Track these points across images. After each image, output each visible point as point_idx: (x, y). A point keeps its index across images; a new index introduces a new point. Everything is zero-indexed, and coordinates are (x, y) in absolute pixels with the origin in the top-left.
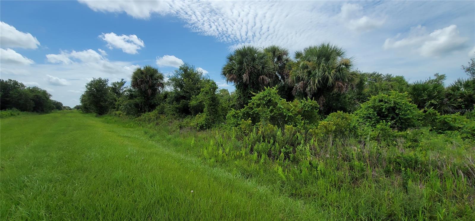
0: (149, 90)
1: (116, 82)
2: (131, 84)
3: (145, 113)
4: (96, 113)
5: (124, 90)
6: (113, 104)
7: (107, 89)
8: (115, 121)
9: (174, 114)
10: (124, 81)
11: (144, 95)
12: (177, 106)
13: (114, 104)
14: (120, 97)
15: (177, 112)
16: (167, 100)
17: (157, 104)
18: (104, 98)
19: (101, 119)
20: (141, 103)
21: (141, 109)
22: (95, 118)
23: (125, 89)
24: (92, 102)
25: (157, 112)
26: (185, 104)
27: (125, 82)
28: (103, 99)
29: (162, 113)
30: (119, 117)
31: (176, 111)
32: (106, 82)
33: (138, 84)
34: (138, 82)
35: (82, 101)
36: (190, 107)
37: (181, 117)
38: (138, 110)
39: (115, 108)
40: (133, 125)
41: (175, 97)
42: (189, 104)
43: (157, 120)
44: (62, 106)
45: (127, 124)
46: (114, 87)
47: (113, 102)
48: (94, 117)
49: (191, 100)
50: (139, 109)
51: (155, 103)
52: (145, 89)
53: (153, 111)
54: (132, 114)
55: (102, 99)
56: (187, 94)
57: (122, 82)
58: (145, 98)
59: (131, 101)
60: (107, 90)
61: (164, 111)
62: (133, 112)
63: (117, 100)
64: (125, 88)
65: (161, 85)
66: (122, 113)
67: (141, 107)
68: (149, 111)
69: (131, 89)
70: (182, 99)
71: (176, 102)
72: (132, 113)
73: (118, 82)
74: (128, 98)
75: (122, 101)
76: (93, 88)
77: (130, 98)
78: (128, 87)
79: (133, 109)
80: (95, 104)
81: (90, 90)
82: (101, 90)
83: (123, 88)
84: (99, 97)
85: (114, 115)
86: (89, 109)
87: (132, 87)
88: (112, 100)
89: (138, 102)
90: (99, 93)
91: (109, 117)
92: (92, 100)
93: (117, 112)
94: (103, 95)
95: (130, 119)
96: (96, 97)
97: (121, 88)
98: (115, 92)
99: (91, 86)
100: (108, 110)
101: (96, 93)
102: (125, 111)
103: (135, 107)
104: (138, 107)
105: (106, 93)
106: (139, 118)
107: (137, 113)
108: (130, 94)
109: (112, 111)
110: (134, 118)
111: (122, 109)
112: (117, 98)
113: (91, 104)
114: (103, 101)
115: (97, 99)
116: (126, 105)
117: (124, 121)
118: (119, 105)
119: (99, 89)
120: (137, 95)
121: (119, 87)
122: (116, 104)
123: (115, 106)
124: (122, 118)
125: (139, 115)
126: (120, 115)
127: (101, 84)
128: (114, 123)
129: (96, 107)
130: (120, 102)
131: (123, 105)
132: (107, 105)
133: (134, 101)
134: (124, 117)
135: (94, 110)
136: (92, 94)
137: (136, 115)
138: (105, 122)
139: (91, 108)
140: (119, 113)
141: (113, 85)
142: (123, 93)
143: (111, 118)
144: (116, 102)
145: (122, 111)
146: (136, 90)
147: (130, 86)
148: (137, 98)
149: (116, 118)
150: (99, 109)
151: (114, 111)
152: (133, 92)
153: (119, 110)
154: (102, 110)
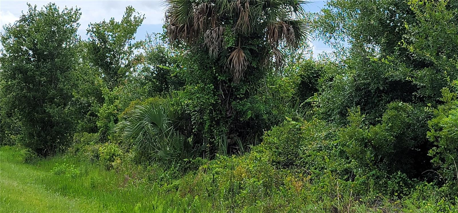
0: (234, 53)
1: (107, 21)
2: (165, 27)
3: (213, 158)
4: (27, 146)
5: (132, 57)
6: (90, 115)
7: (72, 53)
8: (94, 186)
9: (347, 171)
10: (137, 15)
11: (216, 78)
12: (369, 132)
13: (92, 115)
14: (116, 83)
15: (363, 164)
16: (316, 99)
17: (265, 117)
18: (60, 85)
19: (41, 174)
20: (201, 112)
21: (198, 140)
22: (24, 166)
23: (136, 52)
24: (17, 102)
25: (266, 157)
26: (409, 126)
27: (139, 22)
28: (53, 92)
29: (288, 164)
30: (108, 169)
31: (359, 157)
33: (191, 25)
34: (191, 20)
36: (436, 138)
37: (382, 188)
38: (186, 143)
39: (94, 130)
41: (358, 89)
42: (430, 123)
43: (266, 194)
45: (139, 205)
46: (97, 42)
47: (90, 105)
48: (17, 163)
49: (442, 103)
50: (190, 140)
51: (258, 116)
52: (221, 47)
53: (247, 149)
54: (160, 160)
56: (420, 73)
57: (126, 20)
58: (216, 88)
59: (160, 100)
60: (72, 56)
61: (297, 155)
62: (166, 150)
63: (106, 98)
64: (138, 46)
65: (288, 30)
66: (120, 152)
67: (199, 130)
68: (232, 150)
69: (160, 50)
70: (392, 99)
71: (362, 114)
72: (160, 153)
73: (112, 22)
74: (147, 87)
75: (125, 102)
76: (24, 48)
77: (155, 90)
78: (151, 40)
79: (167, 137)
80: (27, 111)
81: (14, 52)
82: (50, 53)
83: (130, 45)
84: (44, 82)
85: (92, 159)
86: (6, 132)
87: (167, 40)
88: (86, 95)
89: (189, 106)
90: (46, 67)
91: (73, 168)
92: (18, 94)
93: (101, 149)
94: (56, 74)
95: (151, 183)
96: (33, 82)
97: (123, 46)
98: (101, 66)
99: (19, 38)
100: (70, 135)
101: (33, 67)
102: (132, 146)
103: (176, 130)
104: (185, 130)
105: (68, 68)
106: (186, 178)
107: (180, 157)
108: (156, 71)
109: (85, 144)
110: (166, 176)
111: (121, 136)
112: (108, 88)
113: (14, 112)
114: (54, 99)
115: (37, 91)
116: (136, 120)
117: (126, 189)
118: (112, 119)
119: (44, 52)
120: (184, 75)
121: (114, 44)
122: (99, 112)
123: (96, 122)
124: (118, 173)
125: (189, 167)
126: (113, 161)
127: (54, 32)
128: (88, 193)
129: (31, 121)
130: (116, 106)
131: (125, 119)
132: (67, 116)
133: (172, 103)
134: (127, 170)
135: (22, 134)
136: (19, 70)
137: (178, 163)
138: (53, 188)
139: (13, 128)
140: (110, 154)
141: (93, 35)
142: (131, 68)
143: (78, 172)
144: (101, 104)
145: (122, 146)
146: (181, 53)
147: (158, 39)
148: (185, 91)
149: (97, 174)
150: (40, 132)
151: (89, 144)
152: (170, 64)
153: (109, 140)
154: (48, 138)
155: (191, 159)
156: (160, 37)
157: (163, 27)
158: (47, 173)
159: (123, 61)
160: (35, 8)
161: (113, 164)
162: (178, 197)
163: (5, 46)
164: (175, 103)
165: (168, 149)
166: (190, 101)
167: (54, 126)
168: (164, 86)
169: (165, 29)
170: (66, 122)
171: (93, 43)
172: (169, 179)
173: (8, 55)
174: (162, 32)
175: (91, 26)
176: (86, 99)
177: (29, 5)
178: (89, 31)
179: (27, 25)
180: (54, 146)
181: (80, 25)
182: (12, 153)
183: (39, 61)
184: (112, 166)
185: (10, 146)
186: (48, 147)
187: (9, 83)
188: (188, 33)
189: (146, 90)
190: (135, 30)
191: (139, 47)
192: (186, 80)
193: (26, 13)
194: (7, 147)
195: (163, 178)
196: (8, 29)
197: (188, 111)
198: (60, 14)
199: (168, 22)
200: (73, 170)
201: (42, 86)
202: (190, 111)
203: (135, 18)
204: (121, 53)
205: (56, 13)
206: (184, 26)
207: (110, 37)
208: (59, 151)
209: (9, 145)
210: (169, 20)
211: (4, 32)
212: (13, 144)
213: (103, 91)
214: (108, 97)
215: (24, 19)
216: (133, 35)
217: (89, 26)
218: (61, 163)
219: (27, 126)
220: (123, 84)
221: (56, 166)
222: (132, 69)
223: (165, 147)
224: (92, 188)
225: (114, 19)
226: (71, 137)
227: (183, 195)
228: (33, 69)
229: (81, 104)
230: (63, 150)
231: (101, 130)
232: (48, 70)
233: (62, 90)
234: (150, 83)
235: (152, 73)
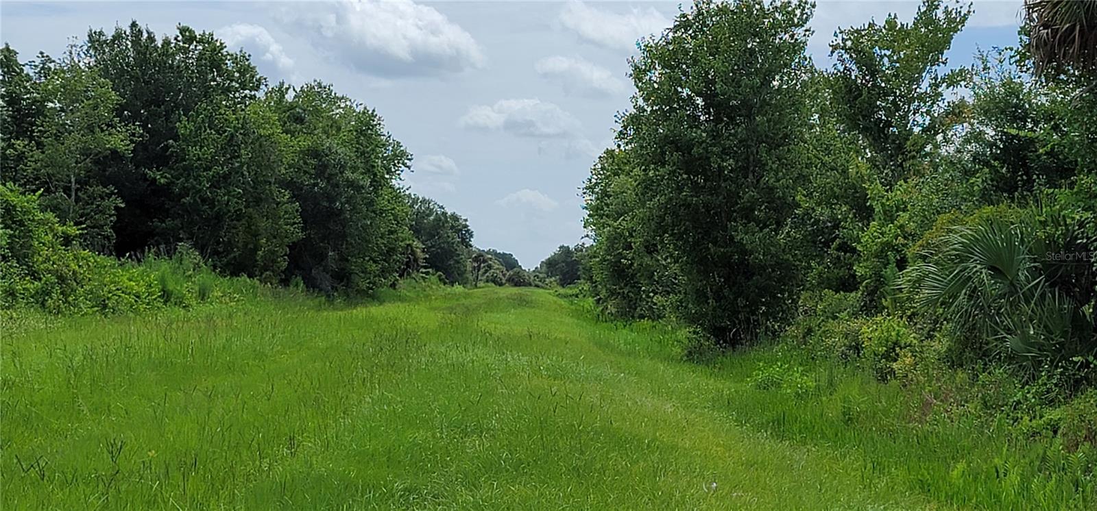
1: (881, 23)
2: (1023, 31)
4: (692, 320)
5: (939, 108)
6: (839, 249)
7: (793, 100)
8: (849, 419)
13: (844, 247)
14: (901, 173)
18: (769, 179)
19: (727, 387)
22: (686, 367)
23: (950, 95)
24: (668, 219)
27: (956, 22)
30: (883, 379)
32: (790, 24)
35: (599, 213)
39: (848, 284)
40: (1014, 478)
44: (468, 245)
45: (961, 466)
46: (855, 73)
47: (836, 226)
48: (669, 359)
54: (1011, 358)
55: (749, 194)
57: (926, 18)
59: (1011, 213)
60: (797, 106)
62: (1025, 334)
63: (878, 208)
64: (953, 80)
66: (912, 338)
69: (1012, 89)
72: (1011, 342)
73: (891, 24)
74: (977, 181)
75: (925, 216)
76: (686, 92)
77: (996, 187)
78: (989, 65)
79: (1028, 302)
80: (691, 240)
81: (663, 102)
82: (745, 103)
83: (936, 78)
84: (731, 171)
85: (843, 353)
86: (643, 288)
87: (1029, 63)
88: (829, 199)
89: (1085, 227)
90: (734, 135)
91: (798, 375)
92: (671, 199)
93: (865, 328)
94: (757, 152)
95: (991, 415)
96: (704, 173)
97: (918, 81)
98: (865, 130)
99: (672, 68)
100: (790, 297)
101: (704, 135)
102: (942, 324)
103: (1050, 286)
104: (1074, 286)
105: (786, 136)
106: (1078, 403)
107: (1061, 354)
108: (1001, 140)
109: (827, 318)
110: (1026, 399)
111: (913, 299)
112: (881, 183)
113: (662, 241)
114: (753, 210)
115: (714, 191)
116: (952, 260)
117: (927, 427)
118: (892, 258)
119: (729, 99)
120: (1070, 150)
121: (897, 76)
122: (859, 242)
123: (852, 265)
124: (908, 387)
125: (1086, 378)
126: (896, 360)
127: (752, 51)
128: (837, 435)
129: (700, 262)
130: (901, 227)
131: (924, 258)
132: (784, 251)
133: (1042, 219)
134: (930, 381)
135: (680, 292)
136: (674, 143)
137: (1057, 367)
138: (754, 421)
139: (660, 278)
140: (887, 341)
141: (846, 56)
142: (937, 133)
143: (812, 384)
144: (865, 222)
145: (916, 324)
146: (1066, 94)
147: (1006, 62)
148: (1075, 190)
149: (857, 390)
150: (721, 288)
151: (837, 317)
152: (1036, 123)
153: (884, 308)
154: (741, 302)
155: (1091, 358)
156: (1011, 57)
157: (1019, 33)
158: (739, 385)
159: (919, 118)
161: (895, 366)
162: (1059, 451)
163: (641, 89)
164: (1050, 219)
165: (1032, 332)
166: (1089, 215)
167: (753, 274)
168: (1021, 176)
169: (1025, 38)
170: (780, 264)
171: (845, 75)
172: (1033, 406)
173: (649, 109)
174: (1017, 46)
175: (840, 36)
176: (827, 212)
178: (835, 48)
179: (691, 37)
180: (754, 321)
181: (813, 32)
182: (657, 336)
183: (718, 120)
184: (892, 372)
185: (653, 321)
186: (739, 324)
187: (651, 174)
188: (1083, 45)
189: (976, 188)
190: (947, 42)
191: (958, 83)
192: (1076, 161)
193: (689, 9)
194: (646, 323)
195: (1019, 402)
196: (648, 49)
197: (1082, 238)
198: (766, 7)
199: (1032, 20)
200: (799, 380)
201: (725, 181)
202: (1088, 238)
203: (946, 11)
204: (913, 99)
205: (757, 7)
206: (1072, 28)
207: (886, 59)
208: (766, 333)
209: (649, 318)
210: (1035, 15)
211: (639, 57)
212: (659, 317)
213: (869, 192)
214: (883, 205)
215: (684, 24)
216: (942, 54)
217: (836, 35)
218: (771, 362)
219: (690, 273)
220: (918, 173)
221: (759, 369)
222: (939, 137)
223: (1023, 327)
224: (846, 423)
225: (895, 17)
226: (793, 300)
227: (1073, 446)
228: (703, 142)
229: (817, 222)
230: (774, 332)
231: (864, 284)
232: (740, 142)
233: (772, 189)
234: (987, 170)
235: (991, 145)
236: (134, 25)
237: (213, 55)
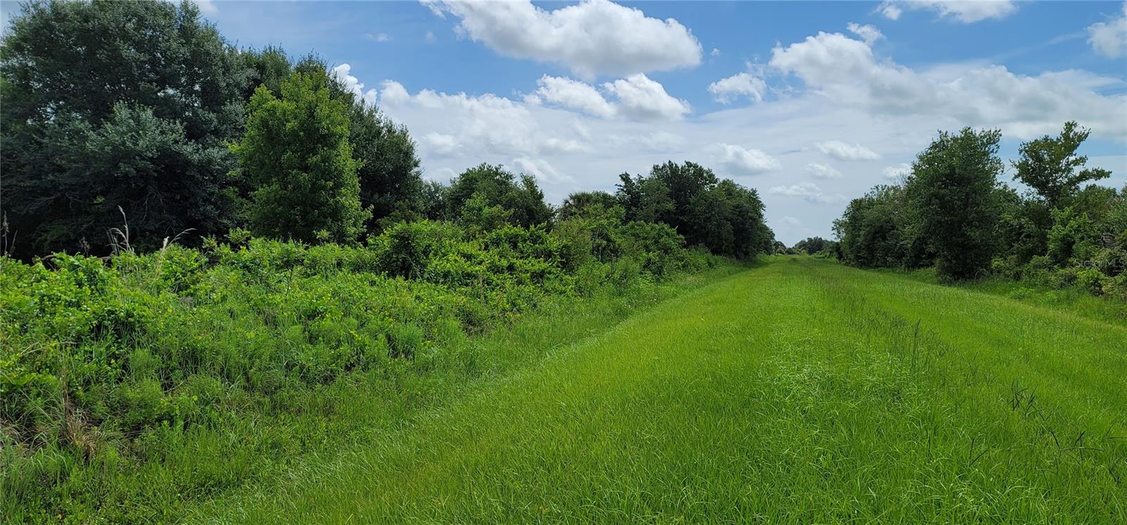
1: (1041, 139)
4: (943, 269)
5: (1074, 174)
23: (1078, 169)
28: (975, 215)
32: (988, 143)
55: (972, 215)
64: (1080, 161)
73: (1047, 139)
92: (933, 219)
141: (1027, 154)
159: (1062, 179)
160: (946, 133)
167: (974, 249)
175: (1023, 146)
177: (940, 132)
178: (1021, 151)
179: (938, 151)
181: (1001, 146)
190: (1076, 146)
193: (937, 139)
196: (920, 157)
198: (977, 137)
203: (1077, 133)
204: (1058, 171)
205: (973, 136)
207: (1045, 155)
215: (935, 146)
216: (1073, 151)
217: (1021, 145)
225: (1048, 136)
229: (1012, 225)
236: (670, 162)
237: (699, 172)
